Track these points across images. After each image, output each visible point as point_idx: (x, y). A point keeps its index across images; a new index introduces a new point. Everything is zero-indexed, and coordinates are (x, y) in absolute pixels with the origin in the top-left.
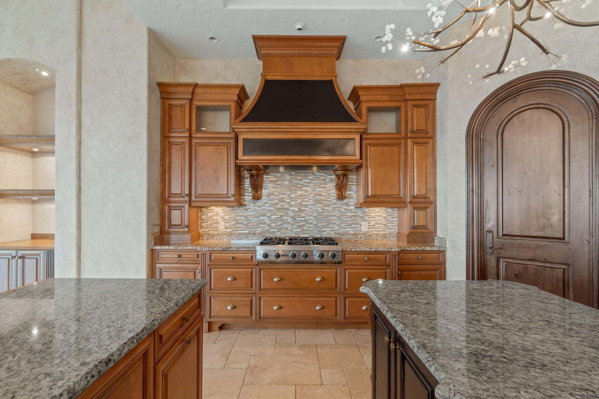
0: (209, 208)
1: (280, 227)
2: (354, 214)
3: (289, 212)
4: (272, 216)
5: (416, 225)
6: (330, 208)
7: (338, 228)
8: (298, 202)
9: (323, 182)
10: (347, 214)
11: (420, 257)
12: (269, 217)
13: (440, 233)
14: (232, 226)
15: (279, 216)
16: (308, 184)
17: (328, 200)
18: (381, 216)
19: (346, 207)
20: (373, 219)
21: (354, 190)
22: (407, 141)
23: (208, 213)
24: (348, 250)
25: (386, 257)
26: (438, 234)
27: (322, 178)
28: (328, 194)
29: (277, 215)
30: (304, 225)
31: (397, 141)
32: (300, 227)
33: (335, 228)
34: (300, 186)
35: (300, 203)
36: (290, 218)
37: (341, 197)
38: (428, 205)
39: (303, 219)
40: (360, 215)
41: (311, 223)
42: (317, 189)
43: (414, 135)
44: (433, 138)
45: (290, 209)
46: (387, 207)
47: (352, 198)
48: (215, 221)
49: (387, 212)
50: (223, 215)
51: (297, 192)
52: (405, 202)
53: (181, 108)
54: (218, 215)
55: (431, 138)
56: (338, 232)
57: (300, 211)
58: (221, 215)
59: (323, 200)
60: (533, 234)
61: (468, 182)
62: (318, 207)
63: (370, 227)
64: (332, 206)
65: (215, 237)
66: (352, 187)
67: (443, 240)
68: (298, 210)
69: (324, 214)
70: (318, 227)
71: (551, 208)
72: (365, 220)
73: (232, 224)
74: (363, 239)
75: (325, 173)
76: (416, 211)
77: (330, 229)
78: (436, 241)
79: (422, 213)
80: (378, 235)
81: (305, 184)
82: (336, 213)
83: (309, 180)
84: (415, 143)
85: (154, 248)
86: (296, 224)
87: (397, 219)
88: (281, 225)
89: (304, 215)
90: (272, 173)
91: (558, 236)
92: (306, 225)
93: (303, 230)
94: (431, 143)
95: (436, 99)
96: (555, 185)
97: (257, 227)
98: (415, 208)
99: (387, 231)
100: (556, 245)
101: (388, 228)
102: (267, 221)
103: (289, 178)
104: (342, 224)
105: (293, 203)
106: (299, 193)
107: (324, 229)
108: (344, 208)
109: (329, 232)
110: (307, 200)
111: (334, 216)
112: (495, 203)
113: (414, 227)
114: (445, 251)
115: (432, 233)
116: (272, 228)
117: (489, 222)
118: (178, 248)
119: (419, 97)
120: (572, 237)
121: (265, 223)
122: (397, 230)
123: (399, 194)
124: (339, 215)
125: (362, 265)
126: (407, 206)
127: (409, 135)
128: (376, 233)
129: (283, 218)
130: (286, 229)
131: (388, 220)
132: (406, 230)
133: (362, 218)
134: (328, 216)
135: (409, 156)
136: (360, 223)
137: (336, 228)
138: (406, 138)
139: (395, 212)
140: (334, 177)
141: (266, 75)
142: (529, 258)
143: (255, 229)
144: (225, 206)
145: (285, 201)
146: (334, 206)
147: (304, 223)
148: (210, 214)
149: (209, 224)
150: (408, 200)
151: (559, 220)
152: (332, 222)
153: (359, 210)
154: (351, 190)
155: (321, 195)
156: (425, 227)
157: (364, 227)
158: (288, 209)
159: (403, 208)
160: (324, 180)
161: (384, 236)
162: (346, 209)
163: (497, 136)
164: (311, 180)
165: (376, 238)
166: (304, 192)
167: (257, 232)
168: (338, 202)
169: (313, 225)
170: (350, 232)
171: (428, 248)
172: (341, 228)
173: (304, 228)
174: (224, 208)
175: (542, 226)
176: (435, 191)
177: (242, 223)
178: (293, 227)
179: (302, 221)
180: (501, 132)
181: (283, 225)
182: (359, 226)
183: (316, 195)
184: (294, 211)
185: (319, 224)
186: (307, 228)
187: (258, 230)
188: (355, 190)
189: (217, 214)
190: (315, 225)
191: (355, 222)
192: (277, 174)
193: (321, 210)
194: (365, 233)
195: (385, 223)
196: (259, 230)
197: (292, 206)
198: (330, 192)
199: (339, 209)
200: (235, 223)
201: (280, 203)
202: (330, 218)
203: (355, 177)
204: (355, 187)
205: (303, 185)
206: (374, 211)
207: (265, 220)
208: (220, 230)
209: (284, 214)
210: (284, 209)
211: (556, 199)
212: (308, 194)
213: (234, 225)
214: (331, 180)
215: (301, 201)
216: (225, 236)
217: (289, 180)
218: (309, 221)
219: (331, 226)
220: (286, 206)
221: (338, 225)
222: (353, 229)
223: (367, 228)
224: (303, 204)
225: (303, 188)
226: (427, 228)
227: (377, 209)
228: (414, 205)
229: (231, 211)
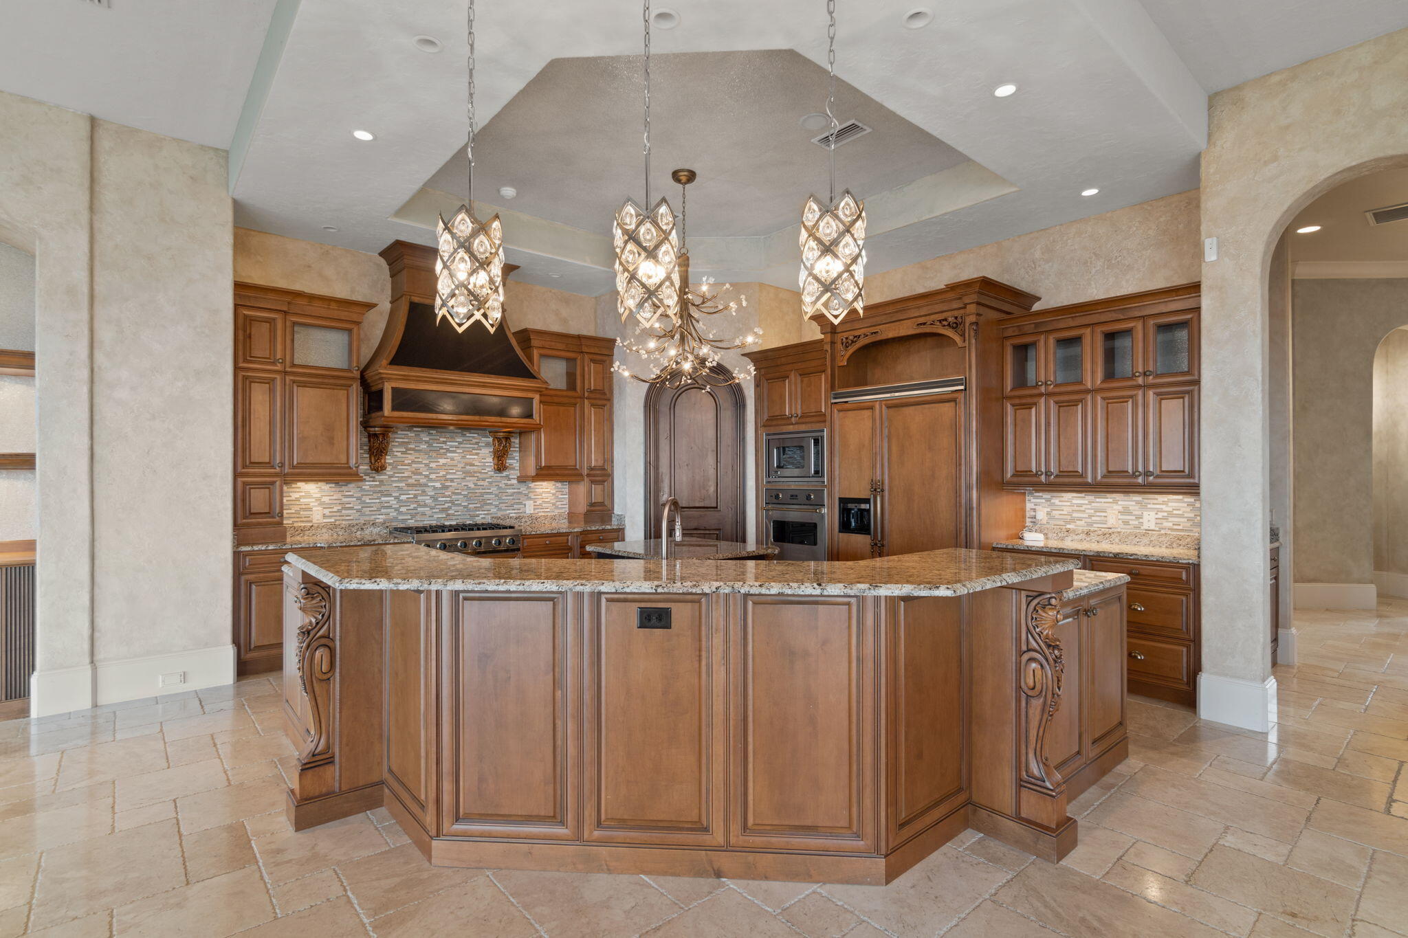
0: (293, 486)
1: (415, 511)
2: (516, 491)
3: (427, 489)
4: (402, 496)
5: (593, 501)
6: (486, 483)
7: (495, 510)
8: (441, 474)
9: (476, 446)
10: (508, 491)
11: (601, 538)
12: (396, 498)
13: (617, 510)
14: (335, 514)
15: (412, 496)
16: (454, 449)
17: (483, 471)
18: (549, 492)
19: (506, 482)
20: (540, 497)
21: (516, 458)
22: (584, 400)
23: (291, 494)
24: (528, 533)
25: (568, 539)
26: (615, 512)
27: (474, 441)
28: (482, 464)
29: (409, 494)
30: (450, 508)
31: (573, 401)
32: (443, 510)
33: (492, 510)
34: (445, 451)
35: (444, 476)
36: (429, 497)
37: (500, 467)
38: (605, 478)
39: (449, 499)
40: (524, 492)
41: (459, 505)
42: (467, 457)
43: (592, 396)
44: (610, 400)
45: (429, 484)
46: (556, 481)
47: (513, 469)
48: (304, 507)
49: (557, 488)
50: (319, 495)
51: (439, 460)
52: (581, 475)
53: (268, 325)
54: (310, 496)
55: (609, 400)
56: (496, 516)
57: (445, 487)
58: (315, 496)
59: (475, 472)
60: (697, 505)
61: (646, 454)
62: (469, 481)
63: (536, 507)
64: (487, 480)
65: (307, 533)
66: (514, 454)
67: (621, 518)
68: (440, 486)
69: (477, 491)
70: (469, 510)
71: (709, 480)
72: (530, 499)
73: (335, 509)
74: (528, 523)
75: (478, 434)
76: (593, 486)
77: (486, 512)
78: (613, 519)
79: (599, 487)
80: (546, 517)
81: (451, 449)
82: (494, 489)
83: (457, 444)
84: (592, 405)
85: (239, 549)
86: (437, 507)
87: (567, 496)
88: (415, 509)
89: (450, 493)
90: (401, 431)
91: (713, 506)
92: (453, 508)
93: (448, 515)
94: (608, 406)
95: (613, 355)
96: (711, 460)
97: (378, 513)
98: (592, 482)
99: (557, 512)
100: (710, 513)
101: (557, 508)
102: (393, 502)
103: (427, 439)
104: (501, 505)
105: (433, 476)
106: (442, 461)
107: (478, 513)
108: (503, 482)
109: (483, 516)
110: (454, 471)
111: (491, 493)
112: (668, 475)
113: (592, 505)
114: (623, 529)
115: (609, 510)
116: (401, 513)
117: (663, 495)
118: (284, 547)
119: (596, 350)
120: (721, 506)
121: (390, 507)
122: (567, 509)
123: (576, 466)
124: (497, 492)
125: (541, 551)
126: (583, 480)
127: (586, 394)
128: (543, 514)
129: (419, 498)
130: (424, 514)
131: (557, 497)
132: (582, 508)
133: (526, 495)
134: (482, 495)
135: (586, 420)
136: (524, 503)
137: (494, 510)
138: (582, 397)
139: (565, 488)
140: (491, 439)
141: (410, 296)
142: (694, 528)
143: (373, 517)
144: (320, 481)
145: (420, 474)
146: (490, 480)
147: (450, 504)
148: (294, 496)
149: (293, 511)
150: (585, 472)
151: (714, 491)
152: (488, 502)
153: (523, 485)
154: (513, 458)
155: (473, 465)
156: (602, 504)
157: (529, 508)
158: (426, 485)
159: (578, 482)
160: (477, 443)
161: (553, 518)
162: (506, 485)
163: (670, 409)
164: (460, 443)
165: (543, 522)
166: (449, 460)
167: (377, 521)
168: (497, 475)
169: (462, 508)
170: (511, 515)
171: (609, 527)
172: (500, 509)
173: (450, 512)
174: (320, 484)
175: (703, 498)
176: (612, 462)
177: (351, 508)
178: (434, 511)
179: (446, 502)
180: (673, 406)
181: (419, 509)
182: (523, 506)
183: (467, 464)
184: (435, 488)
185: (470, 506)
186: (453, 512)
187: (379, 519)
188: (518, 458)
189: (308, 495)
190: (465, 507)
191: (517, 501)
192: (409, 433)
193: (473, 486)
194: (531, 516)
195: (554, 501)
196: (381, 518)
197: (432, 480)
198: (485, 461)
199: (497, 484)
200: (340, 508)
201: (413, 477)
202: (485, 496)
203: (517, 441)
204: (518, 454)
205: (448, 450)
206: (541, 487)
207: (391, 502)
208: (314, 521)
209: (420, 492)
210: (421, 485)
211: (711, 472)
212: (455, 463)
213: (339, 511)
214: (487, 445)
215: (445, 473)
216: (324, 530)
217: (426, 442)
218: (456, 502)
219: (488, 507)
220: (423, 481)
221: (496, 506)
222: (516, 511)
223: (533, 507)
224: (448, 477)
225: (448, 454)
226: (605, 506)
227: (545, 484)
228: (591, 478)
229: (333, 489)
